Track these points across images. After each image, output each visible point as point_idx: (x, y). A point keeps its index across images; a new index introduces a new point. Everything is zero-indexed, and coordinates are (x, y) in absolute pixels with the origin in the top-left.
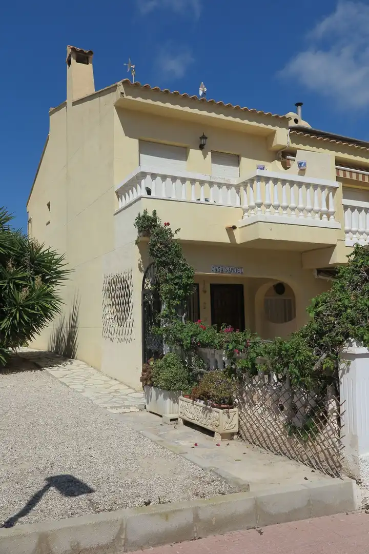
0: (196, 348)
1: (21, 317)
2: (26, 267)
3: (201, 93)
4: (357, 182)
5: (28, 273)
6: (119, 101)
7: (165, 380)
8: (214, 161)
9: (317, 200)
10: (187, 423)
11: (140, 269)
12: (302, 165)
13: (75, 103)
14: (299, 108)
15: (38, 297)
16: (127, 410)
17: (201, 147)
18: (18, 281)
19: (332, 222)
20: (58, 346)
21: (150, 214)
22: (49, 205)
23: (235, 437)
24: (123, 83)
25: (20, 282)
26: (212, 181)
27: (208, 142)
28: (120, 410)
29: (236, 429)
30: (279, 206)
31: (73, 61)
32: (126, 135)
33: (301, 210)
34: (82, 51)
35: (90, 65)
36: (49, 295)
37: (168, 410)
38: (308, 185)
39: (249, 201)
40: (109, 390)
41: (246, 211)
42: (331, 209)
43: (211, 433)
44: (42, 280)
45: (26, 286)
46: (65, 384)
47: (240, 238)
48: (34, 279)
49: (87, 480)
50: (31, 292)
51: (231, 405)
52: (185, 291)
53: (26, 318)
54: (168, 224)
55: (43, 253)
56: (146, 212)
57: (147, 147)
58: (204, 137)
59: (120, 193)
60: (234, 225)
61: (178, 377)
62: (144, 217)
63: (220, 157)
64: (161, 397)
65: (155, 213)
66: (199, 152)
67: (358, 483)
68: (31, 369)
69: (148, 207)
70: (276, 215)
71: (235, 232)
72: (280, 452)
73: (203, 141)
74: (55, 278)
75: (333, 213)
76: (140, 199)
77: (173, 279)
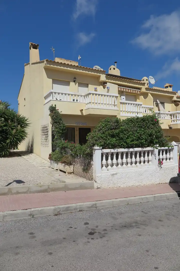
0: (64, 148)
1: (13, 139)
2: (15, 122)
3: (79, 59)
4: (130, 93)
5: (16, 124)
6: (45, 66)
7: (55, 158)
8: (79, 86)
9: (111, 101)
10: (61, 170)
11: (51, 123)
12: (108, 88)
13: (32, 64)
14: (116, 64)
15: (19, 132)
16: (45, 168)
17: (74, 81)
18: (12, 127)
19: (116, 108)
20: (28, 149)
21: (54, 106)
22: (25, 99)
23: (72, 173)
24: (46, 60)
25: (13, 127)
26: (75, 94)
27: (77, 80)
28: (42, 168)
29: (72, 171)
30: (100, 103)
31: (32, 48)
32: (48, 78)
33: (108, 104)
34: (34, 45)
35: (38, 50)
36: (23, 132)
37: (56, 167)
38: (110, 96)
39: (87, 101)
40: (41, 162)
41: (87, 104)
42: (116, 104)
43: (65, 172)
44: (20, 127)
45: (15, 129)
46: (27, 161)
47: (85, 113)
48: (18, 126)
49: (25, 181)
50: (17, 131)
51: (71, 164)
52: (63, 131)
53: (15, 139)
54: (58, 110)
55: (21, 117)
56: (52, 105)
57: (55, 81)
58: (75, 78)
59: (46, 98)
60: (82, 109)
61: (58, 157)
62: (51, 107)
63: (81, 85)
64: (54, 163)
65: (55, 105)
66: (74, 83)
67: (96, 182)
68: (18, 156)
69: (53, 103)
70: (99, 106)
71: (83, 111)
72: (81, 176)
73: (75, 80)
74: (26, 126)
75: (116, 105)
76: (50, 100)
77: (59, 127)
